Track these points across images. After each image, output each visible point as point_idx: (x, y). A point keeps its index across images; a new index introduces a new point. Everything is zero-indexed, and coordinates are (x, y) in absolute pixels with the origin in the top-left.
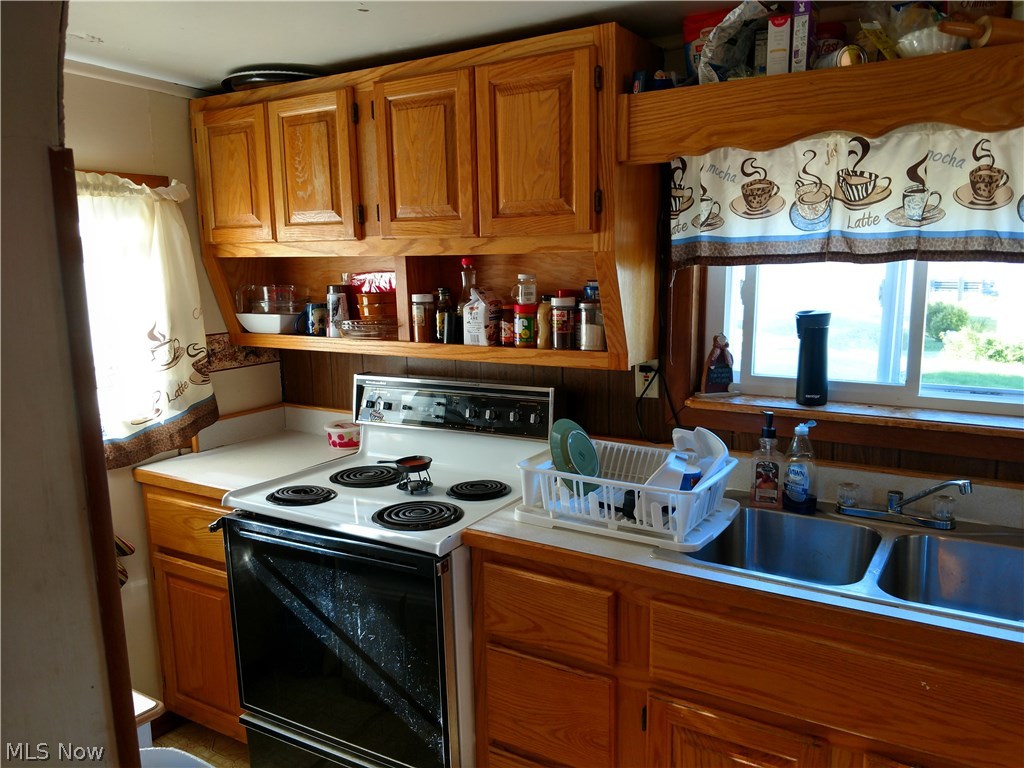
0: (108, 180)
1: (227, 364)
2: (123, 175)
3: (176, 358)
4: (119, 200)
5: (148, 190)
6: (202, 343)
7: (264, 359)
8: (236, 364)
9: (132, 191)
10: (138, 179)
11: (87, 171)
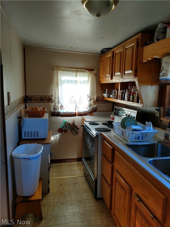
0: (82, 70)
1: (101, 102)
2: (84, 69)
3: (91, 100)
4: (84, 73)
5: (88, 72)
6: (95, 98)
7: (109, 102)
8: (103, 103)
9: (86, 72)
10: (87, 70)
11: (79, 69)
